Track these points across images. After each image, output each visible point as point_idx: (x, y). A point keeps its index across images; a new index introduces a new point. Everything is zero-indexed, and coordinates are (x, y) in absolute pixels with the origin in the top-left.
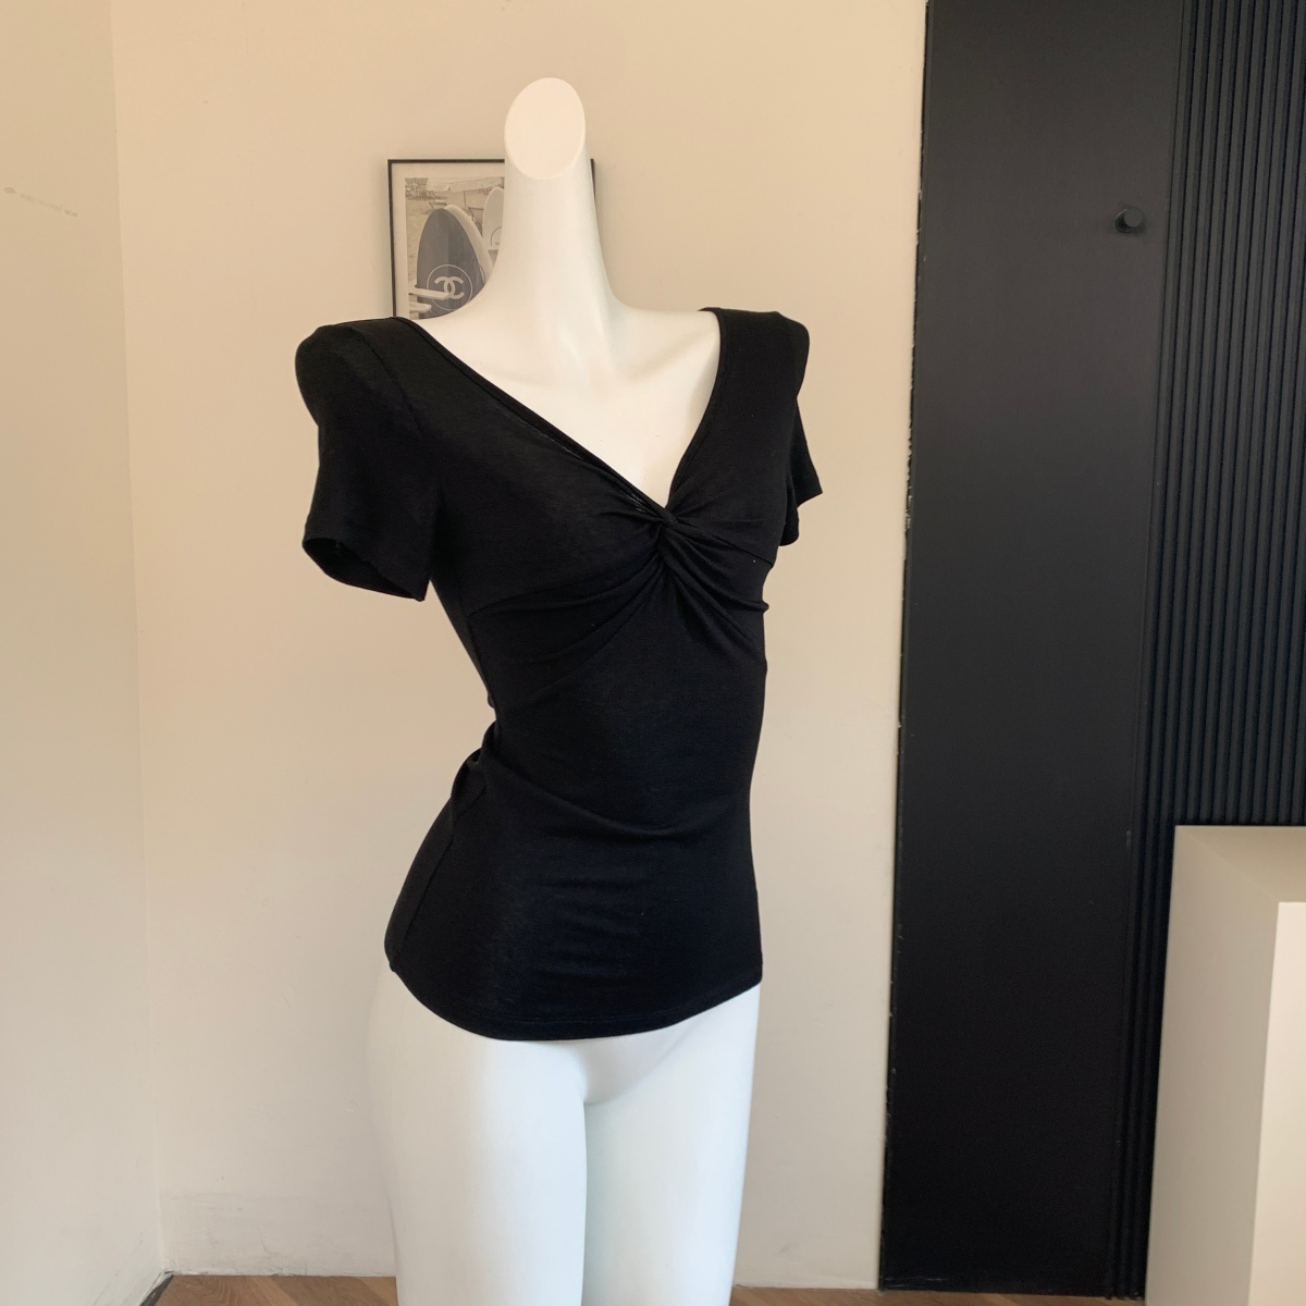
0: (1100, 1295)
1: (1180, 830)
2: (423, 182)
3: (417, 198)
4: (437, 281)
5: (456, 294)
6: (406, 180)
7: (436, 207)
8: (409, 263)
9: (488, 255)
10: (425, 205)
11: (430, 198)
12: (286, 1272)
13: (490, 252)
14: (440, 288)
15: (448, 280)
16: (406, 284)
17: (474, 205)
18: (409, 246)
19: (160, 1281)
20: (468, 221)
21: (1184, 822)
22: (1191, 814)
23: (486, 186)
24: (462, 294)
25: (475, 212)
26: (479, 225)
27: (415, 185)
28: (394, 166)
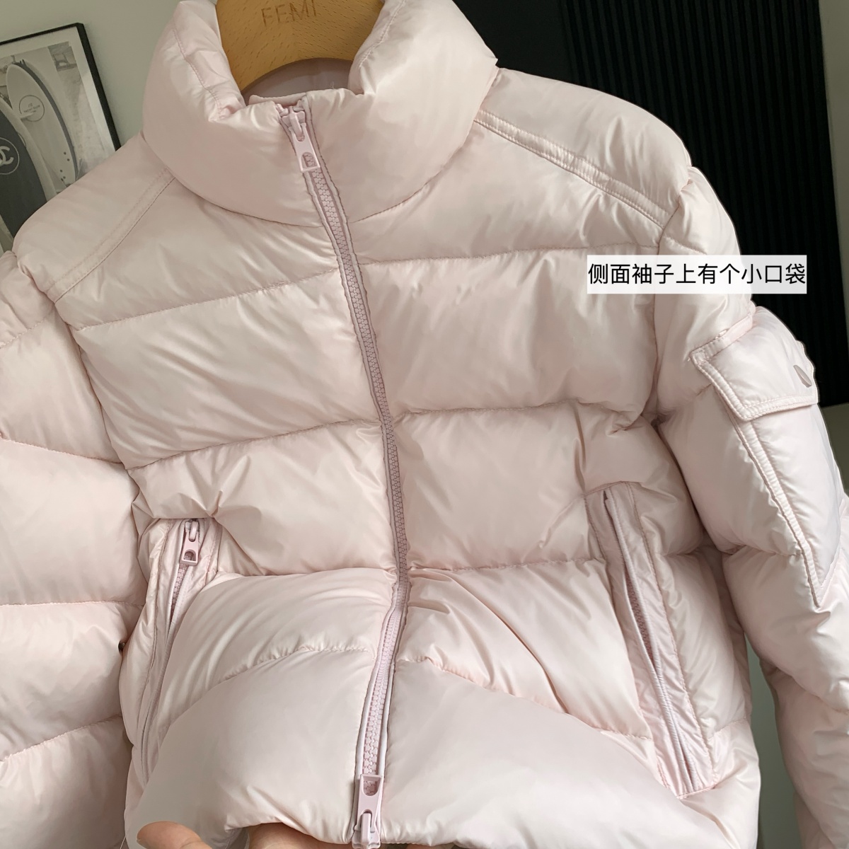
5: (7, 159)
9: (20, 123)
13: (22, 120)
24: (12, 159)
26: (8, 101)
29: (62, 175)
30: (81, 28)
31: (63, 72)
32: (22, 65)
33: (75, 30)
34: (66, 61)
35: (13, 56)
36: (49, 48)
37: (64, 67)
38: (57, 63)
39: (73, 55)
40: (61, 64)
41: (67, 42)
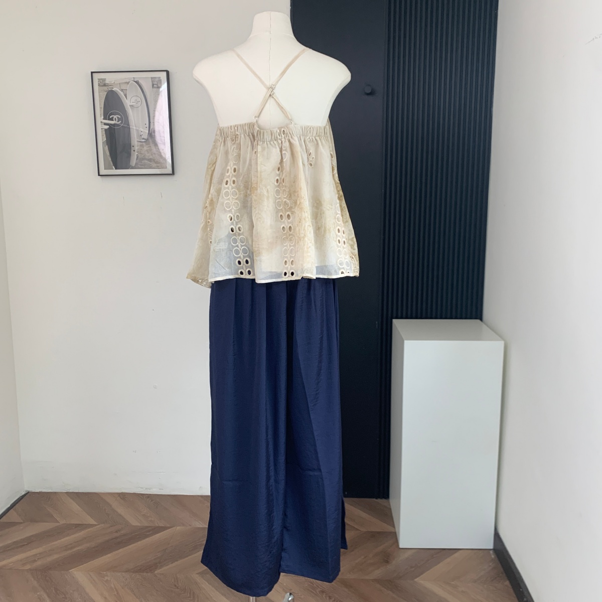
0: (374, 498)
1: (394, 321)
2: (104, 80)
3: (102, 86)
4: (111, 117)
5: (118, 121)
6: (99, 79)
7: (110, 89)
8: (100, 110)
9: (129, 106)
10: (105, 88)
11: (107, 86)
12: (71, 491)
13: (130, 106)
14: (112, 119)
15: (115, 117)
16: (100, 118)
17: (123, 87)
18: (100, 104)
19: (23, 493)
20: (122, 94)
21: (397, 318)
22: (399, 315)
23: (127, 81)
24: (120, 122)
25: (124, 91)
26: (126, 96)
27: (101, 81)
28: (94, 74)
29: (142, 133)
30: (168, 72)
31: (155, 89)
32: (137, 82)
33: (165, 73)
34: (157, 85)
35: (134, 78)
36: (152, 78)
37: (155, 87)
38: (153, 85)
39: (161, 83)
40: (155, 86)
41: (159, 78)
